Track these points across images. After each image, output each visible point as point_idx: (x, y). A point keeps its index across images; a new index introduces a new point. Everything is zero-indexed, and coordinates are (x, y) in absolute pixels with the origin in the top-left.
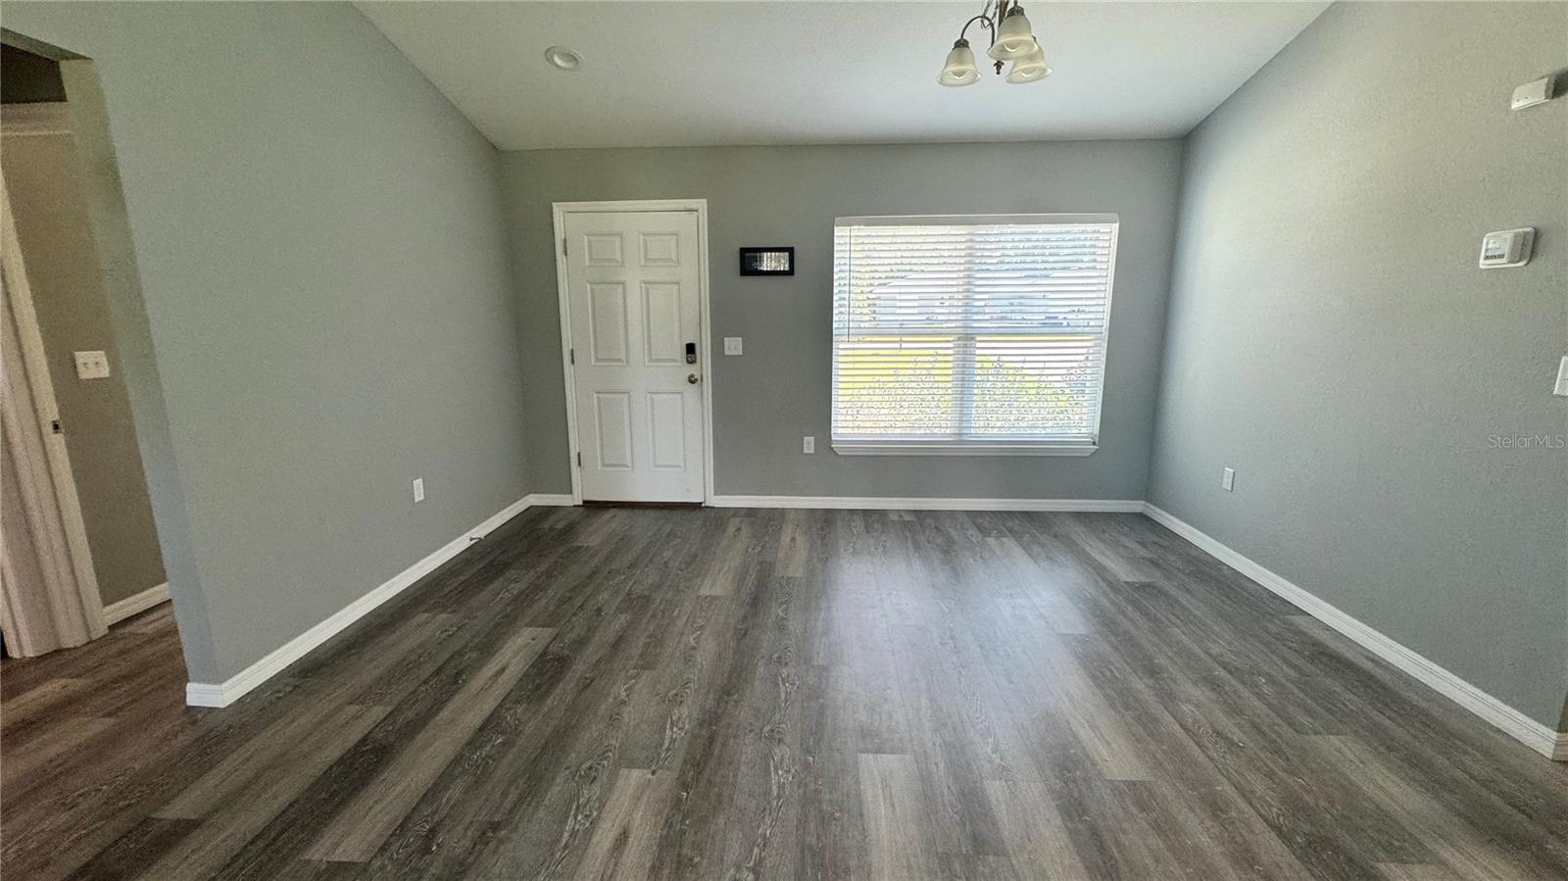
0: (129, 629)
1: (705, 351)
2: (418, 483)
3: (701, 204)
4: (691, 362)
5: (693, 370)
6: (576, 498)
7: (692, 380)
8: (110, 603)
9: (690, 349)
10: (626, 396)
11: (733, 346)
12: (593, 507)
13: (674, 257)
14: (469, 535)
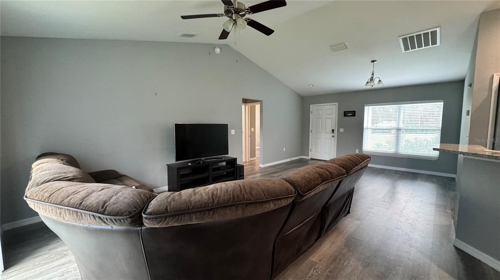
0: (252, 161)
1: (336, 131)
2: (284, 148)
3: (337, 104)
4: (333, 133)
5: (333, 134)
6: (309, 158)
7: (333, 136)
8: (252, 158)
9: (333, 130)
10: (320, 139)
11: (342, 130)
12: (312, 159)
13: (331, 113)
14: (291, 159)
